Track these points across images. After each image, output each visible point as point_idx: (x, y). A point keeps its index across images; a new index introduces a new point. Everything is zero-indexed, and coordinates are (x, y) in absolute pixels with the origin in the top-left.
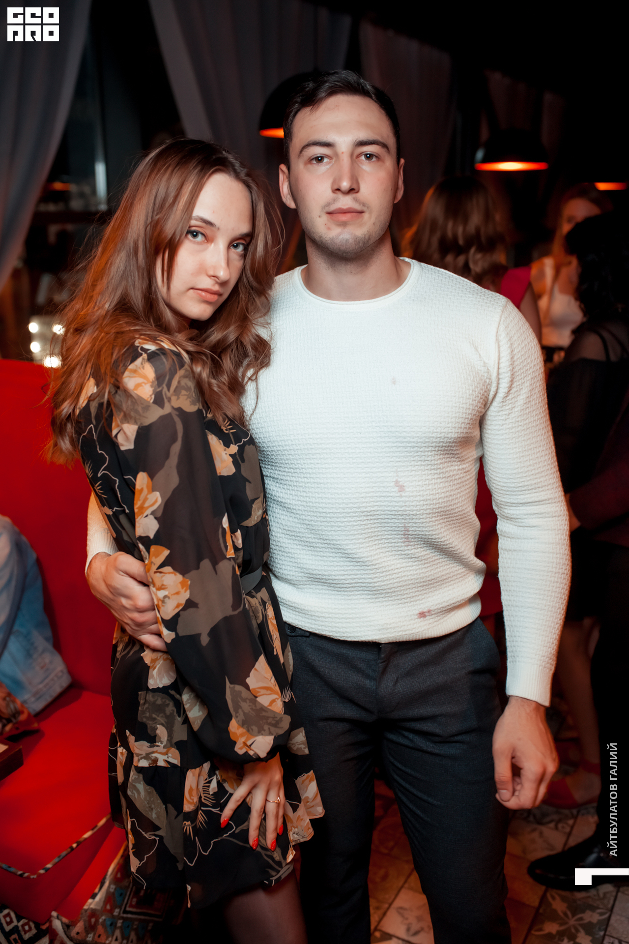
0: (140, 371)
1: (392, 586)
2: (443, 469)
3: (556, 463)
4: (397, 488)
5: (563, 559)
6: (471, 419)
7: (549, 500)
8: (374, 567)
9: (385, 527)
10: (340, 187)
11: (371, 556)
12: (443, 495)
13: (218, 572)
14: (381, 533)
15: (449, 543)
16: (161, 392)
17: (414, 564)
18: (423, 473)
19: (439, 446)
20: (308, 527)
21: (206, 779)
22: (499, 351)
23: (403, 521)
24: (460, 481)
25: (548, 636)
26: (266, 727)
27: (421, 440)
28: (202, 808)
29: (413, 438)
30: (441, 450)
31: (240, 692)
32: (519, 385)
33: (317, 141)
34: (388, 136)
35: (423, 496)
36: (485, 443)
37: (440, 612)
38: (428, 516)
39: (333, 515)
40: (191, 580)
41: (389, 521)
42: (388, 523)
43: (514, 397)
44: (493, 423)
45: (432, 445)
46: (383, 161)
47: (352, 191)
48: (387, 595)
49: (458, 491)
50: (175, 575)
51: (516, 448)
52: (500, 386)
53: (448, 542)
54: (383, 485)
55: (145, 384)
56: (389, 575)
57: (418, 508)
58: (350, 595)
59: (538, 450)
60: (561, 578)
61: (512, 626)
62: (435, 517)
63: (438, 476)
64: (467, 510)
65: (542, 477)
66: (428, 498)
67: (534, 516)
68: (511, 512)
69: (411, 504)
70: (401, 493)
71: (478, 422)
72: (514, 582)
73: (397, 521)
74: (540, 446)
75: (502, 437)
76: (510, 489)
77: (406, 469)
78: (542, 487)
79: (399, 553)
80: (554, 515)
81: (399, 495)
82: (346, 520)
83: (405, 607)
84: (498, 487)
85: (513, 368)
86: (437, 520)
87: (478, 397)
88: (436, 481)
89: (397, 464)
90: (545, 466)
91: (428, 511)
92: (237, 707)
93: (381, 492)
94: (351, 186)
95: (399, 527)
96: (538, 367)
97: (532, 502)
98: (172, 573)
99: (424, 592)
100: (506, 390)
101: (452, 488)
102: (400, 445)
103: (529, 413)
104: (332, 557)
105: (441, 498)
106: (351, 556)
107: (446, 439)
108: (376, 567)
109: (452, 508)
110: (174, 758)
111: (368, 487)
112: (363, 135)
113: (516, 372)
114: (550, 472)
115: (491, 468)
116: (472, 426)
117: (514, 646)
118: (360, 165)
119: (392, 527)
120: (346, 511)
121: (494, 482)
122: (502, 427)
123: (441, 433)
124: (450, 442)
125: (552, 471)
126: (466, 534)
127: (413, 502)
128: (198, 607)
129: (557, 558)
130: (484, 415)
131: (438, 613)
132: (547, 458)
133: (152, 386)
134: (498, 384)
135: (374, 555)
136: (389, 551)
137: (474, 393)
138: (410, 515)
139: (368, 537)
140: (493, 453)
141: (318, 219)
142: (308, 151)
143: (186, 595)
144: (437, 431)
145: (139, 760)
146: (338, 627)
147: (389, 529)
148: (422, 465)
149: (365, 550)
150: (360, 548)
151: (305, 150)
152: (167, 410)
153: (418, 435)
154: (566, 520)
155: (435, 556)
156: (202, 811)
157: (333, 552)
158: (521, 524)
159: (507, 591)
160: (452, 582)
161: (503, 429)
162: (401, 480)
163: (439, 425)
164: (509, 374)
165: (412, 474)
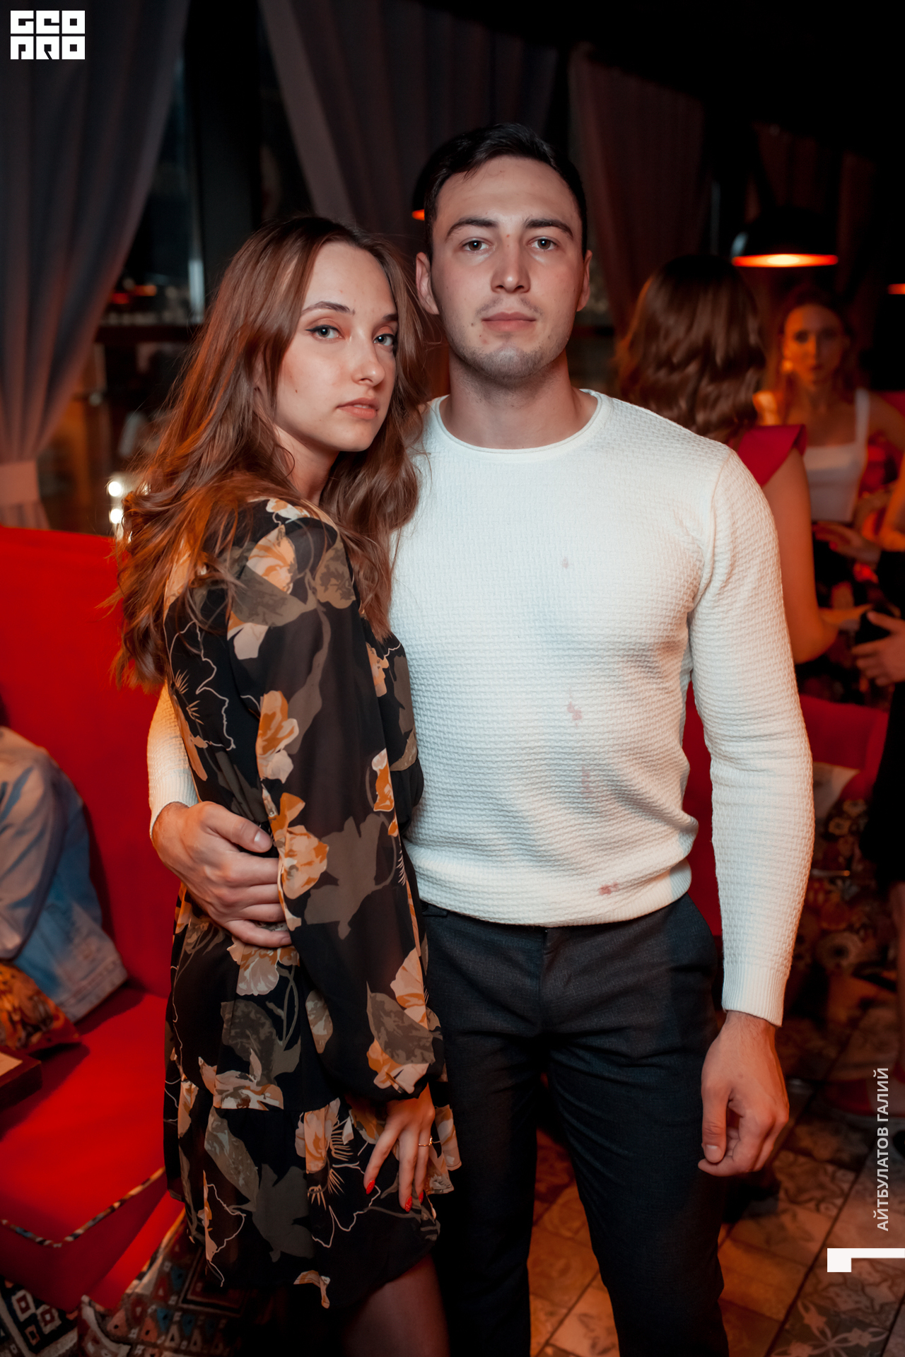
0: (274, 549)
1: (564, 851)
2: (636, 687)
3: (795, 682)
4: (571, 714)
5: (803, 817)
6: (674, 617)
7: (784, 733)
8: (538, 824)
9: (556, 770)
10: (503, 283)
11: (534, 809)
12: (636, 725)
13: (362, 833)
14: (550, 779)
15: (646, 792)
16: (302, 579)
17: (594, 820)
18: (608, 693)
19: (628, 655)
20: (446, 768)
21: (336, 1124)
22: (715, 522)
23: (581, 762)
24: (659, 705)
25: (783, 927)
26: (418, 1052)
27: (603, 647)
28: (334, 1166)
29: (592, 644)
30: (632, 661)
31: (383, 1003)
32: (742, 571)
33: (473, 219)
34: (572, 216)
35: (608, 726)
36: (694, 651)
37: (631, 886)
38: (615, 755)
39: (481, 753)
40: (330, 845)
41: (561, 762)
42: (560, 765)
43: (734, 588)
44: (705, 623)
45: (619, 653)
46: (564, 251)
47: (519, 288)
48: (556, 864)
49: (657, 719)
50: (308, 837)
51: (736, 659)
52: (717, 571)
53: (644, 791)
54: (552, 710)
55: (281, 567)
56: (559, 835)
57: (601, 743)
58: (505, 861)
59: (768, 663)
60: (801, 844)
61: (731, 911)
62: (626, 756)
63: (629, 698)
64: (670, 746)
65: (775, 700)
66: (615, 728)
67: (763, 756)
68: (731, 749)
69: (591, 737)
70: (577, 721)
71: (685, 620)
72: (734, 849)
73: (572, 763)
74: (772, 657)
75: (718, 644)
76: (728, 717)
77: (584, 688)
78: (774, 716)
79: (574, 806)
80: (791, 754)
81: (573, 724)
82: (499, 759)
83: (582, 879)
84: (711, 713)
85: (735, 548)
86: (629, 760)
87: (684, 586)
88: (625, 705)
89: (569, 681)
90: (779, 685)
91: (616, 748)
92: (380, 1024)
93: (548, 720)
94: (518, 283)
95: (575, 771)
96: (770, 547)
97: (760, 736)
98: (305, 834)
99: (608, 858)
100: (724, 578)
101: (648, 715)
102: (574, 653)
103: (755, 610)
104: (480, 809)
105: (633, 729)
106: (505, 809)
107: (638, 646)
108: (541, 824)
109: (650, 742)
110: (274, 1098)
111: (529, 713)
112: (537, 213)
113: (738, 553)
114: (786, 694)
115: (703, 686)
116: (675, 627)
117: (734, 940)
118: (533, 255)
119: (565, 771)
120: (499, 746)
121: (707, 706)
122: (718, 630)
123: (631, 637)
124: (643, 650)
125: (789, 693)
126: (670, 779)
127: (593, 734)
128: (337, 884)
129: (795, 815)
130: (693, 611)
131: (627, 887)
132: (781, 674)
133: (289, 571)
134: (713, 568)
135: (539, 808)
136: (560, 803)
137: (678, 581)
138: (590, 753)
139: (532, 784)
140: (705, 665)
141: (471, 328)
142: (459, 232)
143: (323, 867)
144: (626, 633)
145: (222, 1100)
146: (487, 906)
147: (561, 773)
148: (606, 682)
149: (525, 801)
150: (519, 798)
151: (455, 231)
152: (311, 605)
153: (598, 639)
154: (808, 762)
155: (625, 810)
156: (334, 1169)
157: (480, 803)
158: (744, 768)
159: (723, 861)
160: (648, 844)
161: (718, 632)
162: (577, 703)
163: (628, 626)
164: (728, 555)
165: (592, 694)
